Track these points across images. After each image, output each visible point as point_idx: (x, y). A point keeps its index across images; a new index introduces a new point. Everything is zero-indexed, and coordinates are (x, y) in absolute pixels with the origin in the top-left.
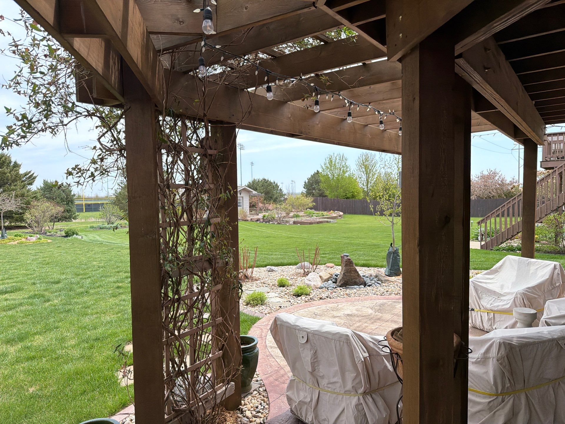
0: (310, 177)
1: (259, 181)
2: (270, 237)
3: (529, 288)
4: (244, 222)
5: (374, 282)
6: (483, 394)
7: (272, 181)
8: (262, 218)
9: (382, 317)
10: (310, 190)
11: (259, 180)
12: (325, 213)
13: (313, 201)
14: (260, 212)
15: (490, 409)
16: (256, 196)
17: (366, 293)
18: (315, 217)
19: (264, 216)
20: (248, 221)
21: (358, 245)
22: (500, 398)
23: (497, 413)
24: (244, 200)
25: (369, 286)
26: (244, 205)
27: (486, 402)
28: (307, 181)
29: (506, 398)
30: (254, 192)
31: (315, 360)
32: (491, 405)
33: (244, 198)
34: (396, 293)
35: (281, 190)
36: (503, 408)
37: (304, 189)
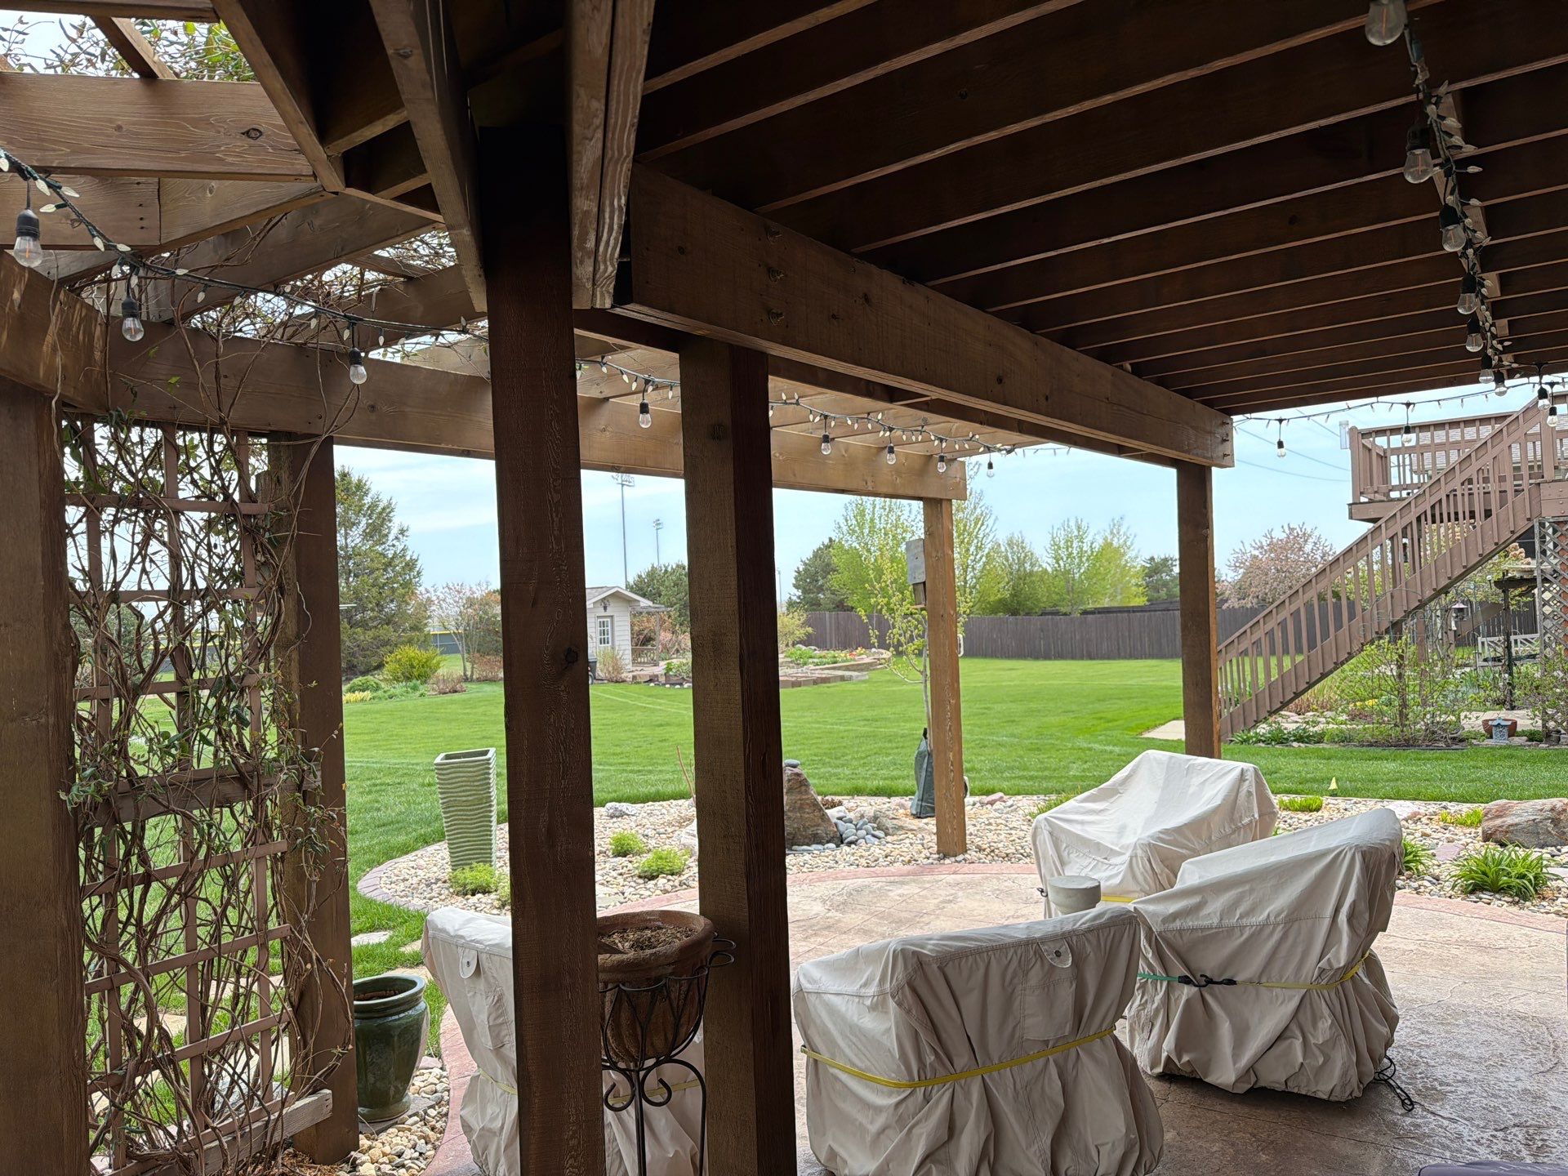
0: (810, 557)
1: (666, 571)
2: (668, 724)
3: (1166, 832)
4: (611, 687)
5: (864, 832)
6: (887, 1084)
8: (664, 672)
9: (839, 921)
10: (810, 591)
11: (666, 568)
12: (842, 655)
13: (807, 623)
14: (663, 655)
15: (901, 1121)
16: (651, 614)
17: (832, 863)
18: (812, 667)
19: (669, 669)
20: (623, 681)
21: (890, 739)
22: (920, 1092)
23: (916, 1131)
24: (616, 624)
25: (849, 844)
26: (616, 638)
27: (890, 1106)
28: (801, 568)
29: (934, 1092)
30: (645, 602)
31: (500, 1020)
32: (901, 1109)
33: (616, 619)
34: (907, 859)
36: (927, 1117)
37: (795, 591)
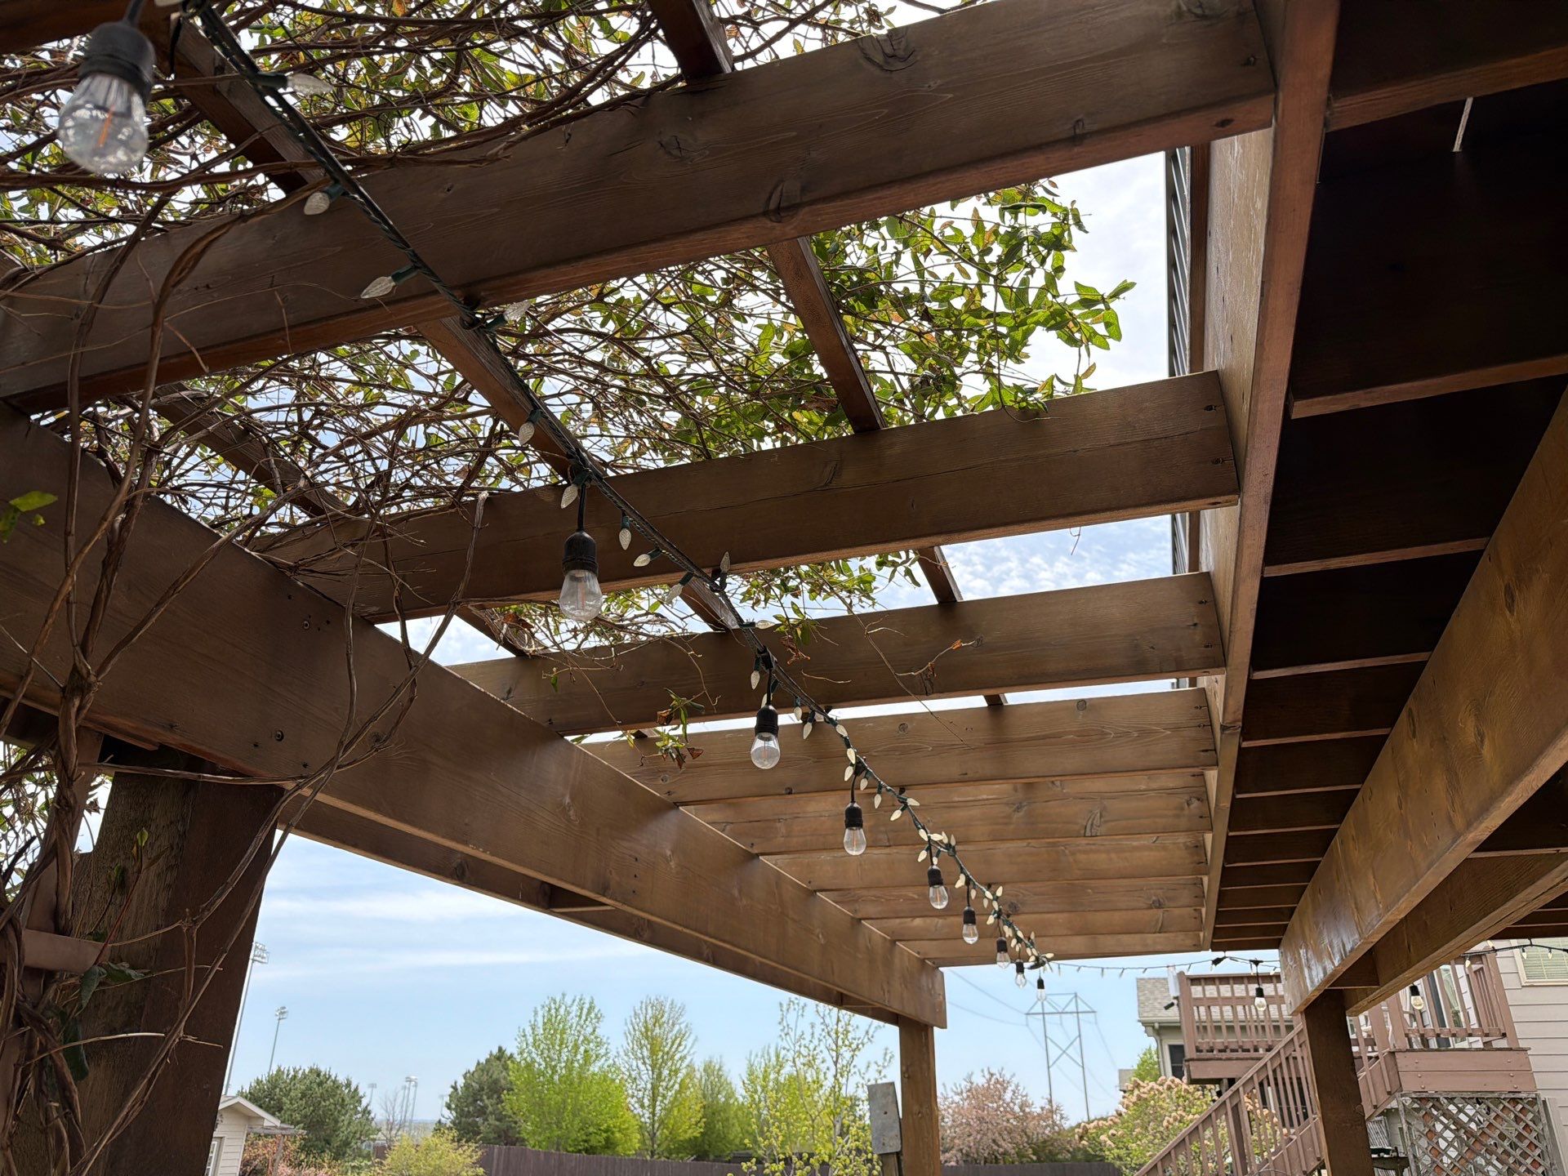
0: (472, 1069)
1: (295, 1077)
7: (342, 1079)
10: (469, 1114)
11: (296, 1073)
16: (273, 1136)
24: (224, 1149)
26: (219, 1170)
28: (461, 1082)
33: (226, 1142)
35: (366, 1112)
37: (447, 1112)
